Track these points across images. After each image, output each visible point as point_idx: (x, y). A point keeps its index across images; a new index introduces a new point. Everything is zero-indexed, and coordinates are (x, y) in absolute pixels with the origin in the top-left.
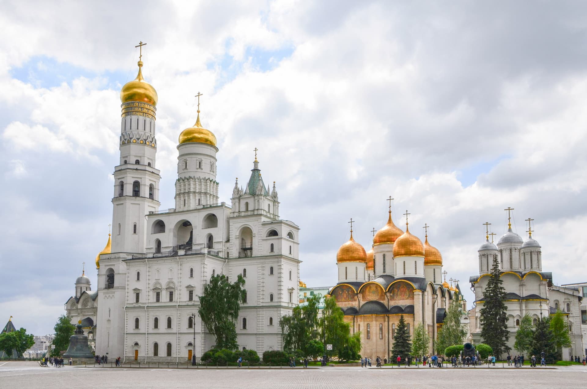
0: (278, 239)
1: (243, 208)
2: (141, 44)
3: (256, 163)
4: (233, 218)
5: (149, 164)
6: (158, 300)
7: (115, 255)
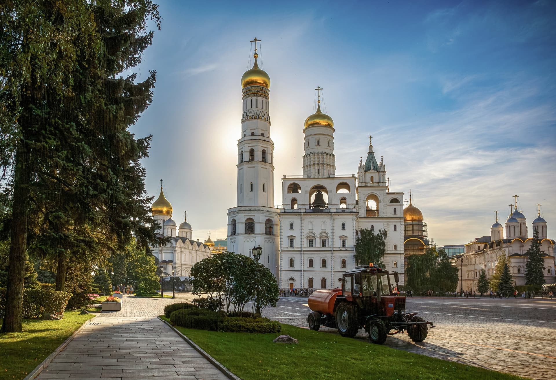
0: (400, 205)
1: (368, 180)
2: (256, 40)
3: (371, 147)
4: (362, 187)
5: (263, 135)
6: (311, 245)
7: (255, 207)
